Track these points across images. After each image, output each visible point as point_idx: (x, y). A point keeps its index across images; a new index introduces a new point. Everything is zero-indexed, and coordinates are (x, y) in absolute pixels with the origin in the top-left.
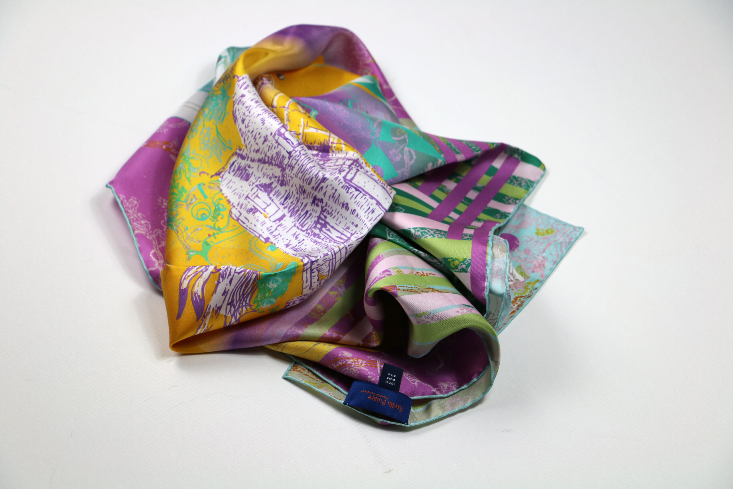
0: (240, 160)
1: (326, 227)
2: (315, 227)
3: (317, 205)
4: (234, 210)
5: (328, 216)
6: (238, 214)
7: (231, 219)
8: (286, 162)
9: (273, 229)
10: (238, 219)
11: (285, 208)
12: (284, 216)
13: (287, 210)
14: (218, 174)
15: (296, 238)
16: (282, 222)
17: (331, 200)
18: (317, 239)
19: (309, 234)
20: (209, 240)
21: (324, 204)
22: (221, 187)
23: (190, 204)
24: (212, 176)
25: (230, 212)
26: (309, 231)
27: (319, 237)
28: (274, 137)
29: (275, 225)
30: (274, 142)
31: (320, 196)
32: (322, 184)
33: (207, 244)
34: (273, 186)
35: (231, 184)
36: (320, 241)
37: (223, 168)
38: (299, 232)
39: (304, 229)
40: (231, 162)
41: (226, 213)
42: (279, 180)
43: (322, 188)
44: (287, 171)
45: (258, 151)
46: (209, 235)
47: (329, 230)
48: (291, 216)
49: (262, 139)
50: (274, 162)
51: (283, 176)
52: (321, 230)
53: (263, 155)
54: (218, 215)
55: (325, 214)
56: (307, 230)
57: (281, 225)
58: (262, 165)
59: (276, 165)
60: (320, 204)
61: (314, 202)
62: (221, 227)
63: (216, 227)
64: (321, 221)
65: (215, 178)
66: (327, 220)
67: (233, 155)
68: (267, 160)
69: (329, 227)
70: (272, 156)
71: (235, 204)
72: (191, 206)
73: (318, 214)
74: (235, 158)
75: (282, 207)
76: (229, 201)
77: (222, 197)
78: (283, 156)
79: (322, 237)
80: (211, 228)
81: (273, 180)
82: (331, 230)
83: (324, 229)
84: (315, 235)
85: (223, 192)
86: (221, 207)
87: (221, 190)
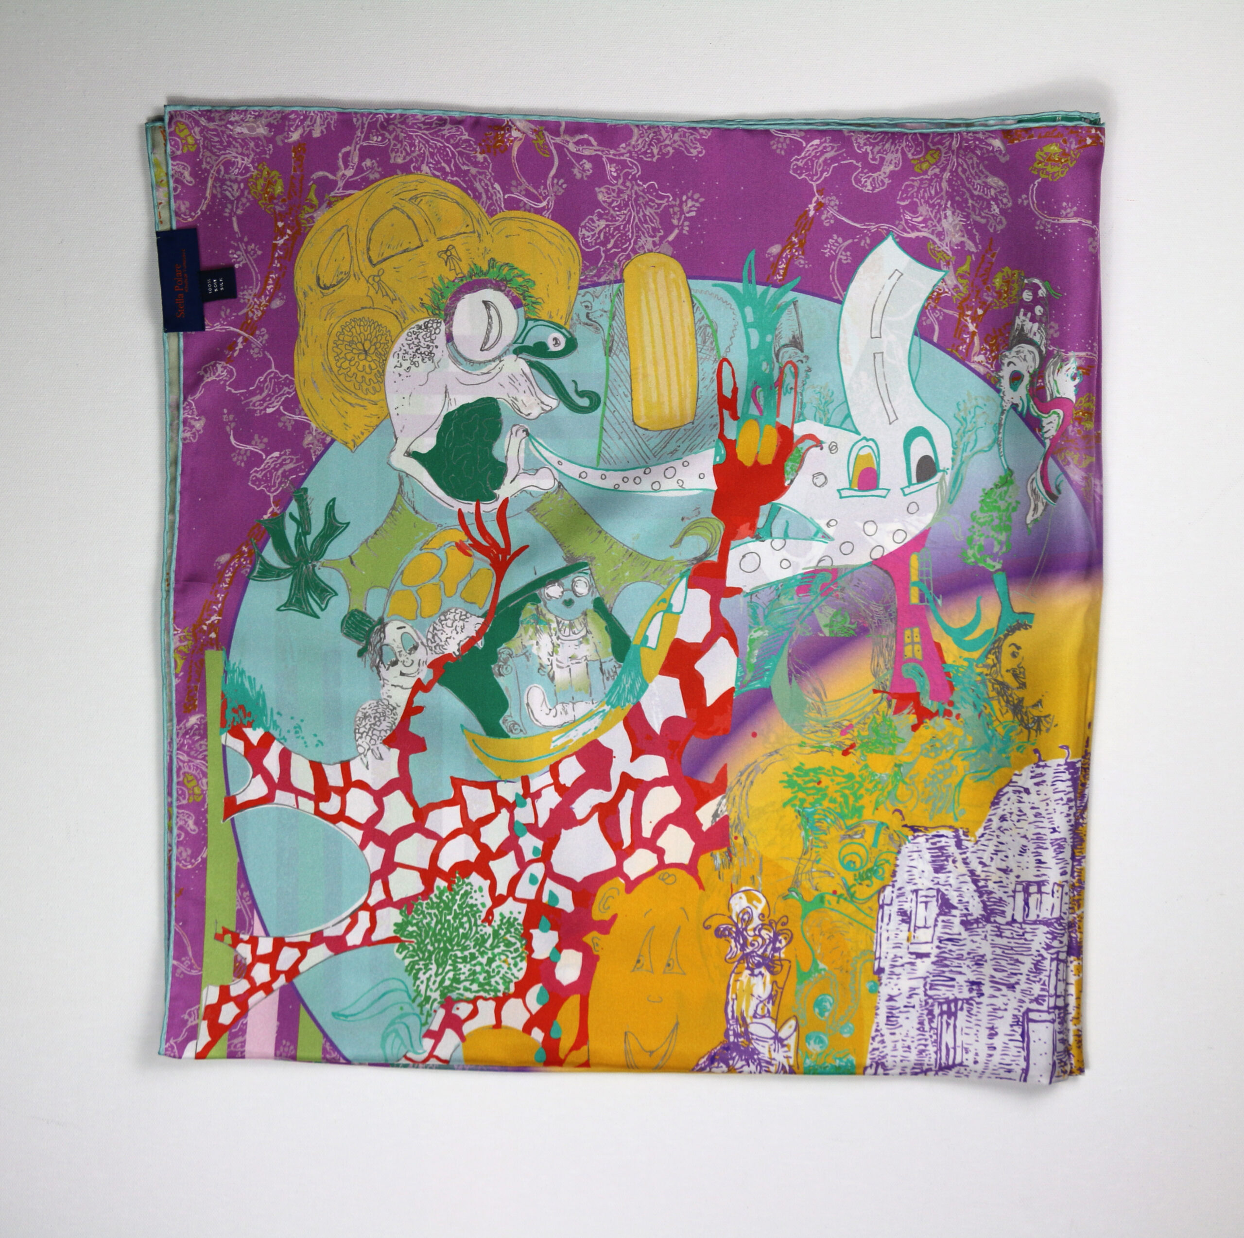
0: (952, 842)
1: (949, 1018)
2: (940, 1004)
3: (971, 990)
4: (888, 891)
5: (965, 1012)
8: (999, 919)
9: (900, 962)
11: (938, 947)
12: (927, 955)
13: (938, 951)
14: (913, 829)
15: (910, 997)
16: (919, 961)
17: (990, 1008)
18: (926, 1023)
19: (927, 1003)
21: (978, 1000)
22: (903, 850)
24: (905, 826)
26: (930, 1001)
27: (931, 1021)
28: (1018, 883)
29: (907, 958)
30: (1012, 887)
31: (987, 989)
32: (1004, 988)
34: (954, 912)
35: (916, 856)
36: (927, 1027)
37: (925, 829)
38: (921, 991)
39: (930, 993)
40: (941, 832)
42: (965, 915)
43: (999, 990)
44: (989, 927)
45: (984, 865)
46: (835, 892)
47: (948, 1024)
48: (933, 963)
49: (1003, 866)
50: (985, 897)
51: (977, 921)
52: (942, 1013)
54: (870, 878)
55: (965, 1006)
56: (930, 997)
57: (912, 964)
59: (983, 902)
60: (974, 994)
61: (973, 983)
62: (858, 895)
63: (852, 890)
64: (952, 1006)
65: (906, 830)
66: (959, 1013)
67: (951, 828)
69: (952, 1021)
70: (992, 892)
73: (959, 996)
75: (936, 943)
76: (894, 874)
77: (893, 861)
78: (1003, 912)
79: (934, 1025)
81: (961, 908)
82: (951, 1027)
83: (945, 1017)
84: (930, 1013)
85: (900, 856)
87: (899, 853)
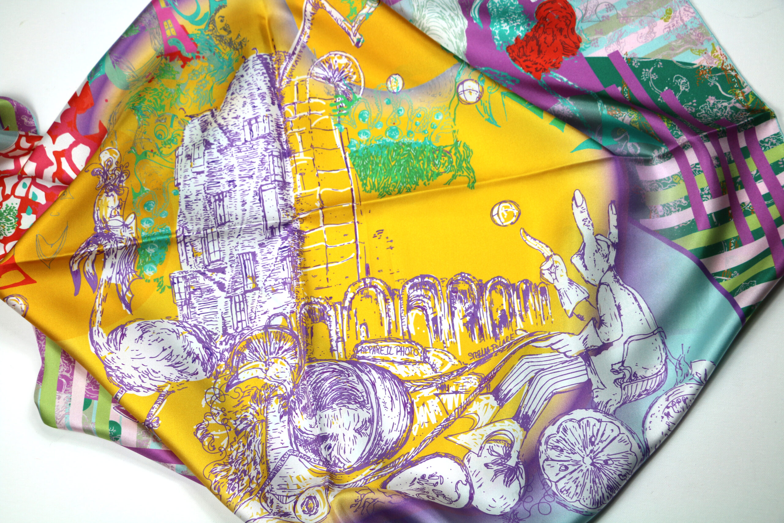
0: (210, 116)
1: (220, 202)
2: (214, 196)
3: (229, 186)
4: (180, 148)
5: (228, 197)
6: (180, 153)
7: (174, 153)
8: (238, 143)
9: (188, 178)
10: (177, 157)
11: (208, 167)
12: (203, 172)
13: (208, 169)
14: (191, 117)
15: (197, 195)
16: (198, 176)
17: (241, 192)
18: (208, 206)
19: (207, 197)
20: (148, 153)
21: (234, 189)
22: (187, 128)
23: (160, 121)
24: (187, 116)
25: (178, 148)
26: (209, 196)
27: (210, 205)
28: (244, 121)
29: (192, 175)
30: (242, 125)
31: (238, 183)
32: (247, 179)
33: (145, 153)
34: (213, 146)
35: (193, 129)
36: (208, 208)
37: (198, 115)
38: (203, 191)
39: (207, 192)
40: (205, 114)
41: (174, 147)
42: (219, 147)
43: (245, 180)
44: (233, 149)
45: (224, 118)
46: (152, 151)
47: (219, 205)
48: (207, 176)
49: (235, 115)
50: (228, 134)
51: (226, 148)
52: (215, 201)
53: (225, 124)
54: (170, 144)
55: (228, 194)
56: (208, 194)
57: (195, 178)
58: (218, 129)
59: (227, 137)
60: (232, 187)
61: (230, 182)
62: (164, 153)
63: (161, 150)
64: (221, 196)
65: (187, 118)
66: (225, 199)
67: (209, 110)
68: (224, 128)
69: (221, 204)
70: (231, 131)
71: (185, 145)
72: (159, 123)
73: (223, 190)
74: (209, 113)
75: (206, 165)
76: (183, 140)
77: (181, 134)
78: (239, 139)
79: (212, 207)
80: (157, 147)
81: (216, 143)
82: (221, 207)
83: (217, 202)
84: (209, 201)
85: (185, 132)
86: (175, 140)
87: (184, 129)
